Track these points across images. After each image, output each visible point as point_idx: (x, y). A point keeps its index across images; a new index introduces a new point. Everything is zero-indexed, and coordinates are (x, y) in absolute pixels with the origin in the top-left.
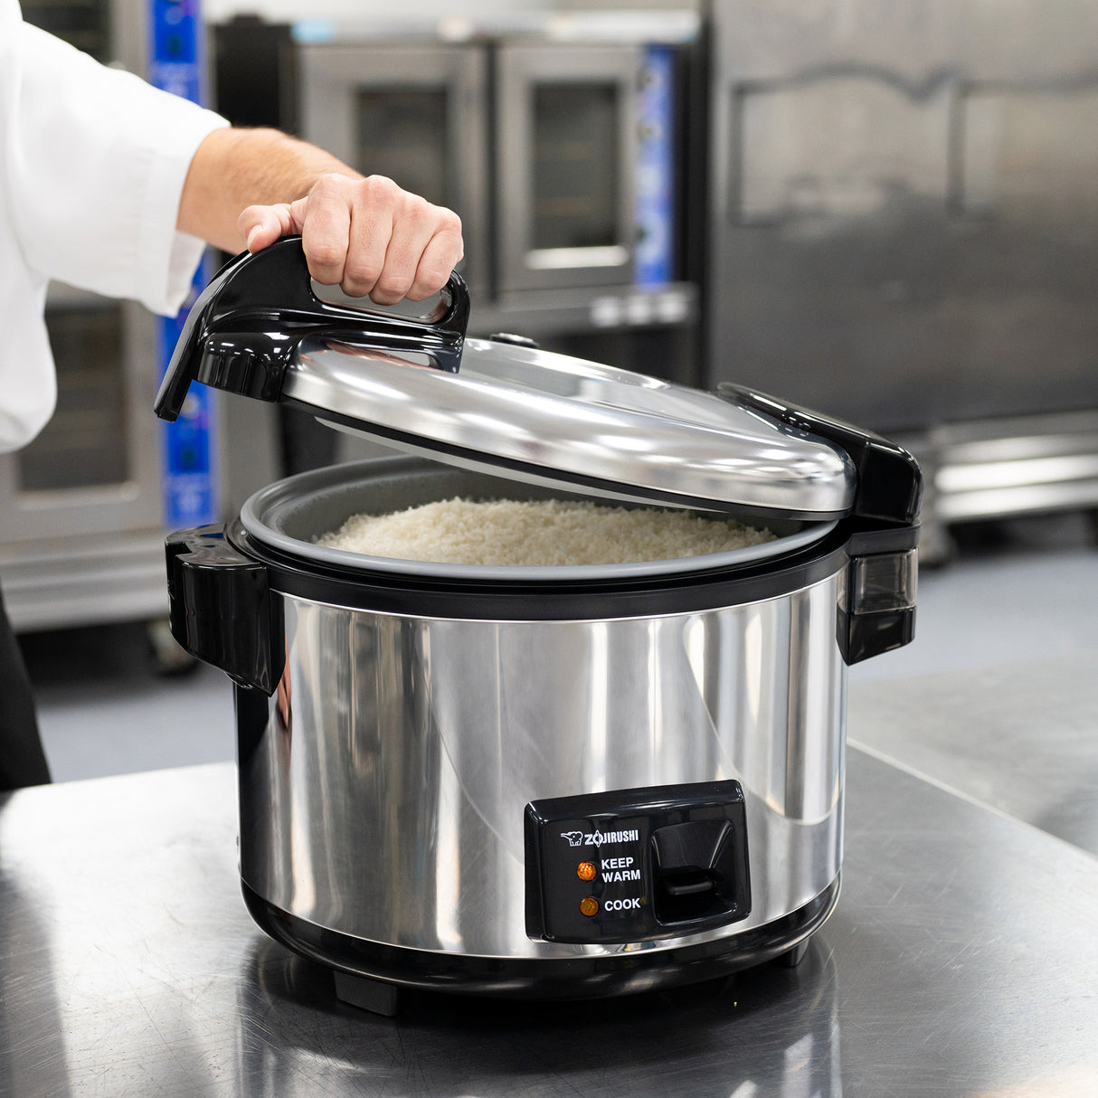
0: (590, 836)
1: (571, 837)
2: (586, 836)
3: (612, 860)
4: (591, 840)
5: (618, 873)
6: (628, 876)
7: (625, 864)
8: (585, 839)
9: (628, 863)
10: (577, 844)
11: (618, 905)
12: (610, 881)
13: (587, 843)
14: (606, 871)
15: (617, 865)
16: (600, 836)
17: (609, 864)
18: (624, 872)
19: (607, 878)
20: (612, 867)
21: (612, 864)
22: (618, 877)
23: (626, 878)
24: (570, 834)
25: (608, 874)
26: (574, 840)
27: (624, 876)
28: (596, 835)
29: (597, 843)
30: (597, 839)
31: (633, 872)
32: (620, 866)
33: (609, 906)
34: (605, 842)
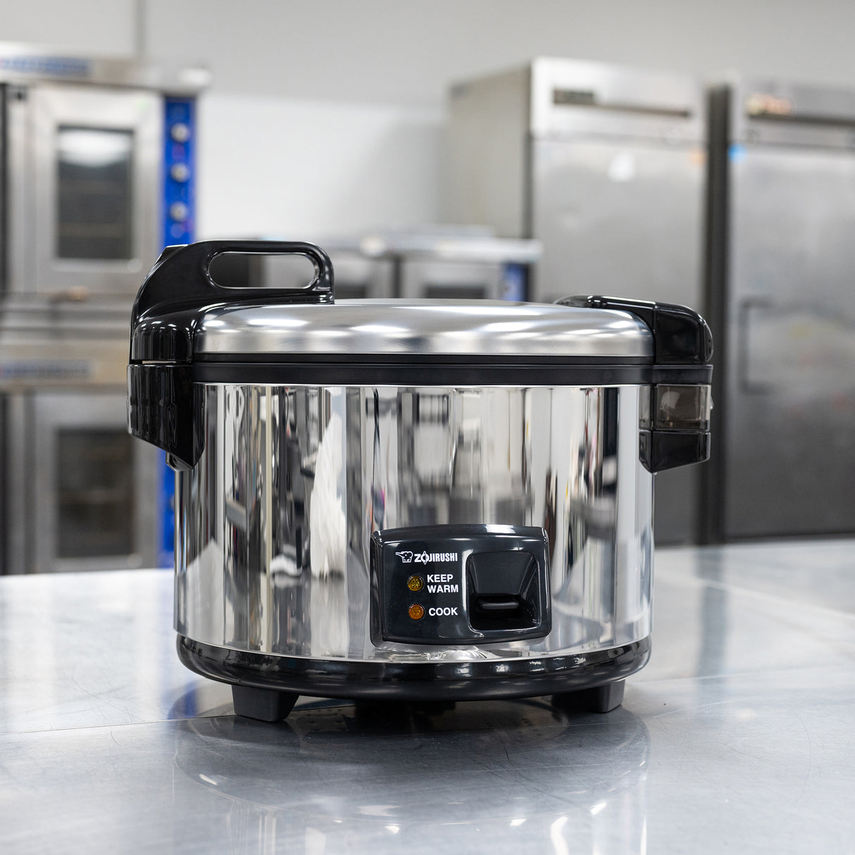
0: (419, 555)
1: (403, 555)
2: (416, 555)
3: (435, 576)
4: (420, 559)
5: (440, 586)
6: (448, 589)
7: (446, 579)
8: (414, 558)
9: (449, 579)
10: (408, 561)
11: (439, 612)
12: (434, 592)
13: (416, 561)
14: (431, 584)
15: (440, 580)
16: (427, 556)
17: (433, 578)
18: (445, 586)
19: (431, 589)
20: (436, 581)
21: (436, 578)
22: (440, 589)
23: (447, 591)
24: (403, 553)
25: (432, 586)
26: (406, 558)
27: (445, 589)
28: (424, 555)
29: (424, 561)
30: (424, 558)
31: (452, 586)
32: (442, 581)
33: (432, 612)
34: (431, 561)
